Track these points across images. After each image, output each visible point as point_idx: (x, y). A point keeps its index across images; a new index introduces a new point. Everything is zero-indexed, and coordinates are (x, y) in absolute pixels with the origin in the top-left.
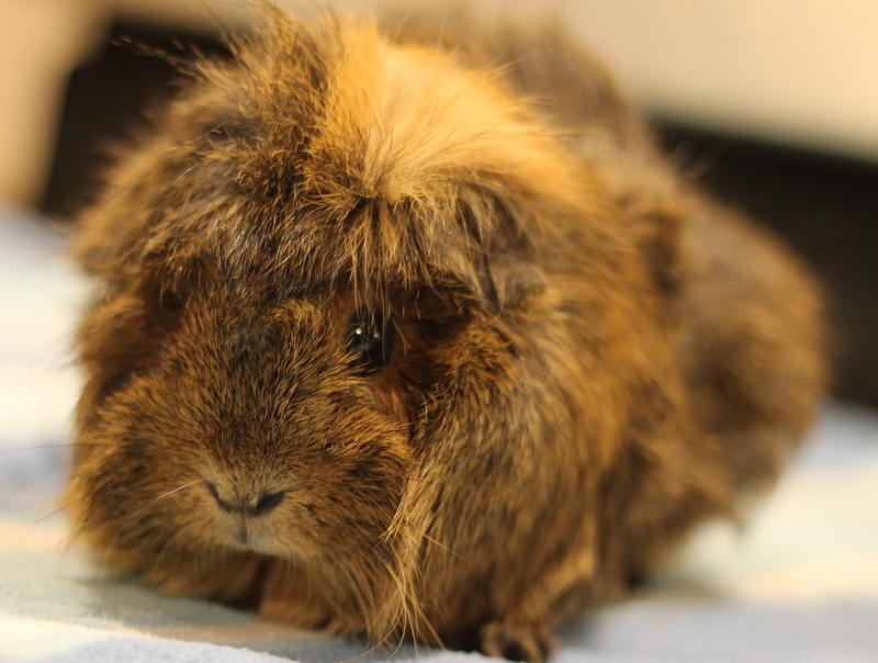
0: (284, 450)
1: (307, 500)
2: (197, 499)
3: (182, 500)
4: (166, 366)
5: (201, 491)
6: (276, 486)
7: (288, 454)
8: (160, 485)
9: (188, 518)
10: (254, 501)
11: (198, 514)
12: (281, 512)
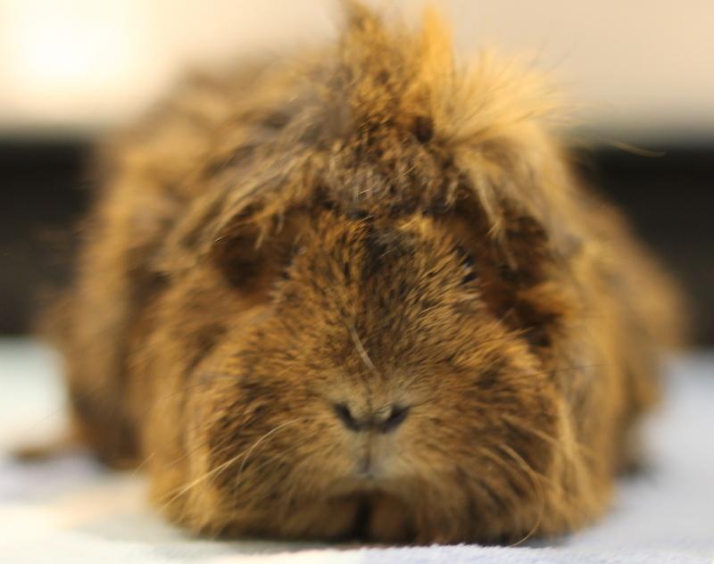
0: (415, 359)
2: (323, 426)
3: (306, 428)
4: (278, 296)
5: (326, 416)
6: (407, 398)
7: (418, 363)
8: (282, 416)
9: (311, 448)
10: (386, 414)
11: (323, 441)
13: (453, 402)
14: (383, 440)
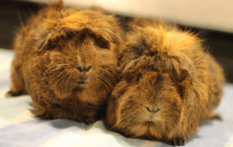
1: (164, 110)
10: (156, 110)
12: (159, 112)
13: (168, 108)
14: (155, 113)
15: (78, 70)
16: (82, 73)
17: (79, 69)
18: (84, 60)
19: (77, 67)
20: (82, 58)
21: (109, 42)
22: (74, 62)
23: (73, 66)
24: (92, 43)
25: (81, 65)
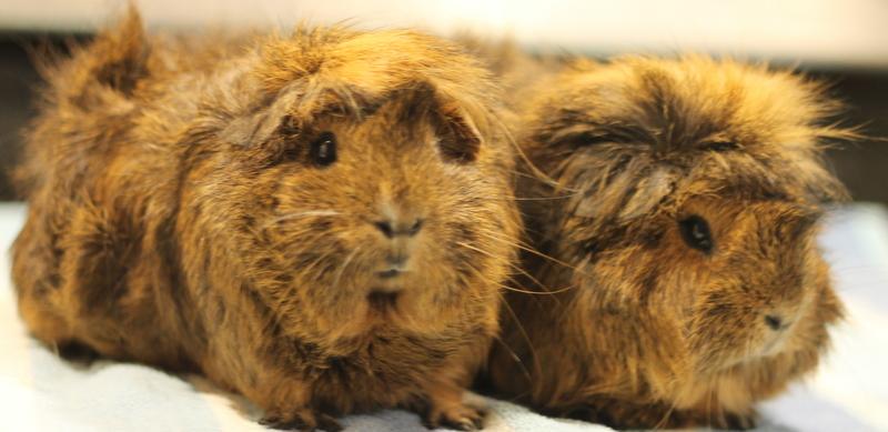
15: (379, 234)
16: (395, 242)
17: (385, 227)
18: (401, 196)
19: (378, 218)
20: (397, 188)
21: (478, 141)
22: (368, 204)
23: (362, 219)
24: (432, 142)
25: (392, 213)
